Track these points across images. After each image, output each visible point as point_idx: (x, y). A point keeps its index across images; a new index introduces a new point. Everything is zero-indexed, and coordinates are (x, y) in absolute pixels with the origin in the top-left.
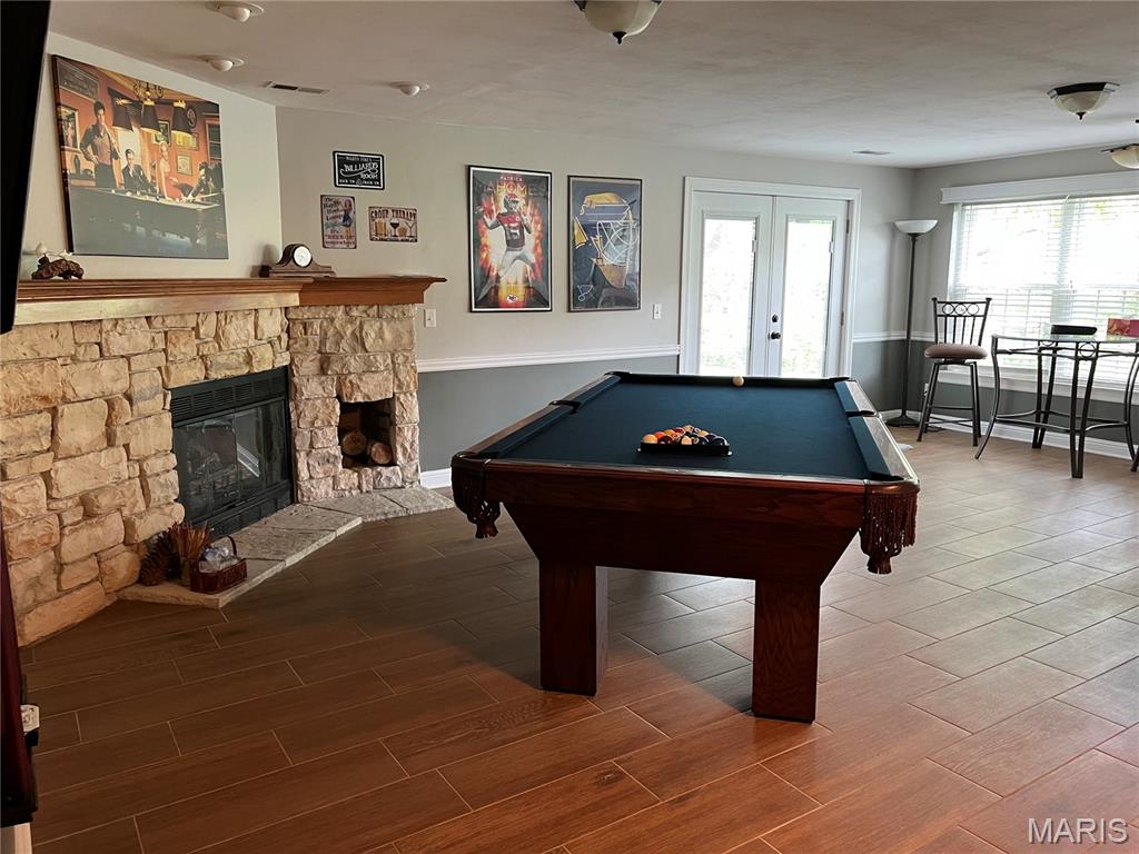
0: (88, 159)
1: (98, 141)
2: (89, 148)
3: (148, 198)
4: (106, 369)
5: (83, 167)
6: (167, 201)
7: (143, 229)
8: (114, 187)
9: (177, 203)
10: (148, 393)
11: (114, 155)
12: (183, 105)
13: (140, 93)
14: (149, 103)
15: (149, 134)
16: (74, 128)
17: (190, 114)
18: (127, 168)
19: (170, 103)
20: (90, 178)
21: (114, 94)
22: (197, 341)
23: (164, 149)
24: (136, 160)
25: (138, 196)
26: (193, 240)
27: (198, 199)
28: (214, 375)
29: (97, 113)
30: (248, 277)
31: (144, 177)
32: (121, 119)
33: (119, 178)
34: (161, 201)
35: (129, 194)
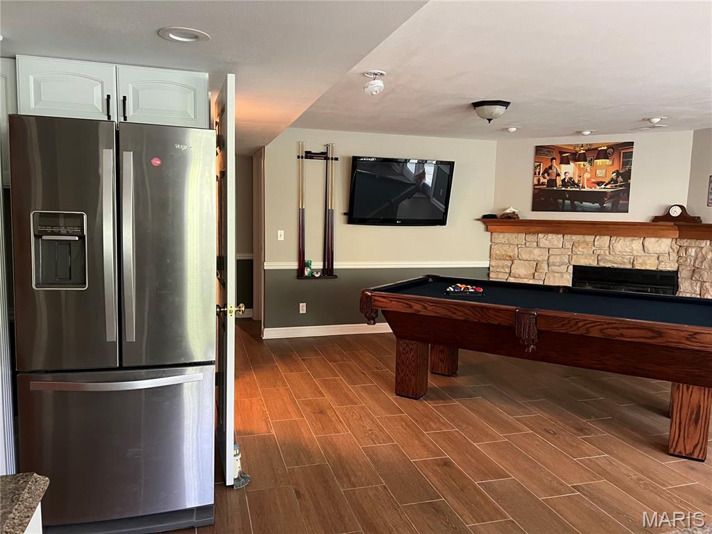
0: (544, 178)
1: (550, 171)
2: (546, 175)
3: (574, 189)
4: (537, 251)
5: (541, 181)
6: (587, 189)
7: (569, 202)
8: (556, 186)
9: (593, 189)
10: (558, 264)
11: (558, 175)
12: (605, 148)
13: (577, 149)
14: (582, 152)
15: (580, 164)
16: (540, 169)
17: (610, 151)
18: (564, 179)
19: (596, 149)
20: (544, 185)
21: (561, 153)
22: (594, 248)
23: (588, 168)
24: (569, 176)
25: (569, 189)
26: (601, 204)
27: (608, 187)
28: (602, 264)
29: (551, 161)
30: (648, 221)
31: (574, 181)
32: (565, 161)
33: (559, 182)
34: (582, 190)
35: (563, 189)
